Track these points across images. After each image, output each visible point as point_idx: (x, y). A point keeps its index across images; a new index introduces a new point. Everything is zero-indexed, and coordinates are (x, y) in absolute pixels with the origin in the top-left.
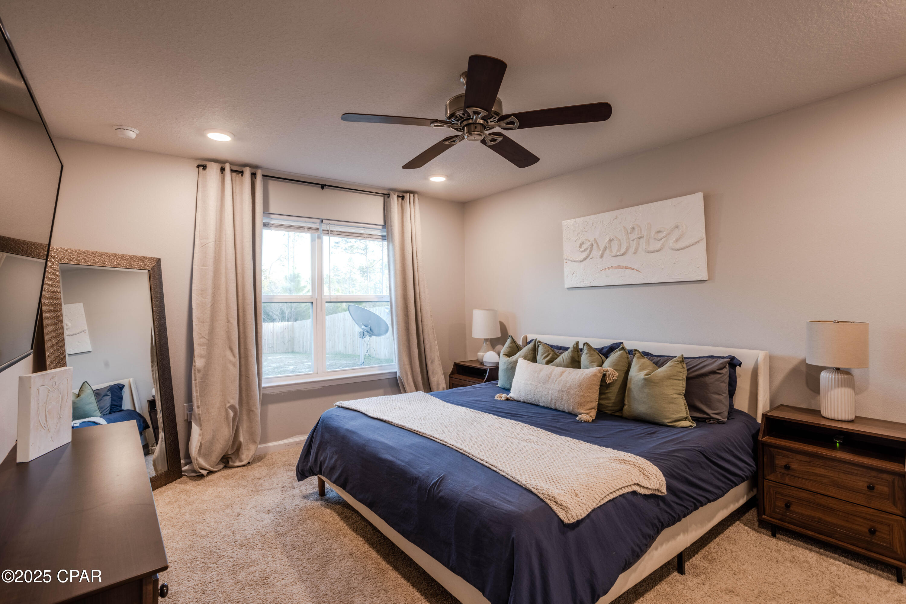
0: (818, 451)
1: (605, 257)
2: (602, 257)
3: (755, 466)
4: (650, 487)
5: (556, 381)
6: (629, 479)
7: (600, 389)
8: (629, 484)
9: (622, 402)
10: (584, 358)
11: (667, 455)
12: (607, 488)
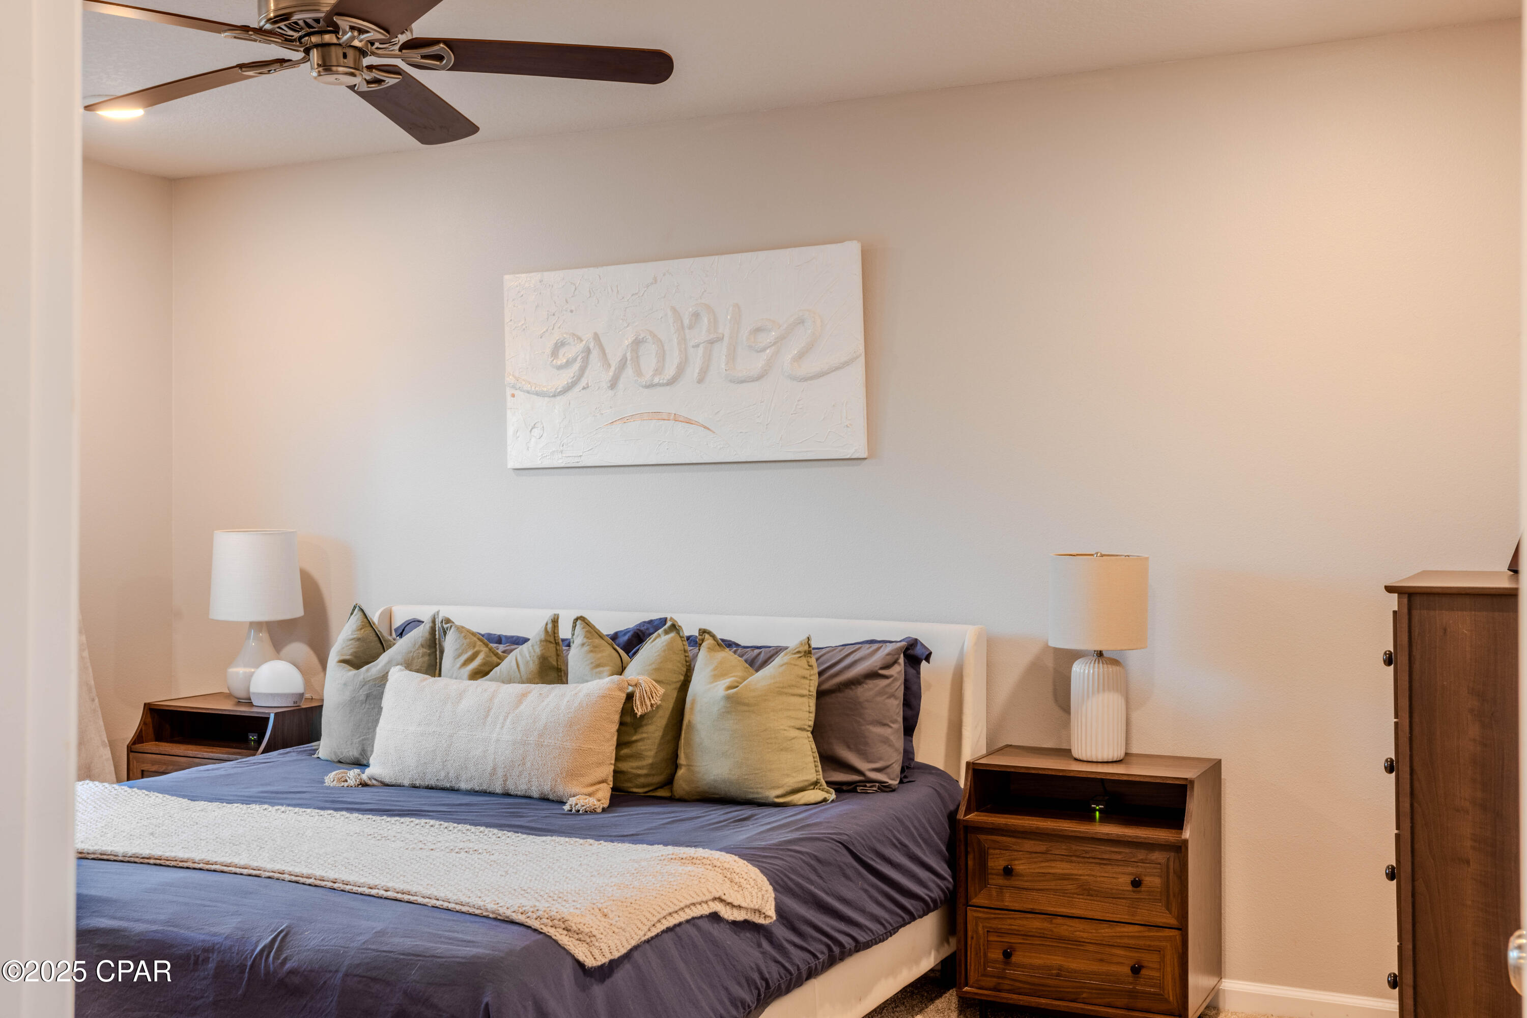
0: (1059, 827)
1: (621, 385)
2: (613, 385)
3: (951, 880)
4: (743, 904)
5: (505, 720)
6: (703, 890)
7: (619, 731)
8: (704, 899)
9: (673, 762)
10: (576, 658)
11: (777, 849)
12: (662, 905)
